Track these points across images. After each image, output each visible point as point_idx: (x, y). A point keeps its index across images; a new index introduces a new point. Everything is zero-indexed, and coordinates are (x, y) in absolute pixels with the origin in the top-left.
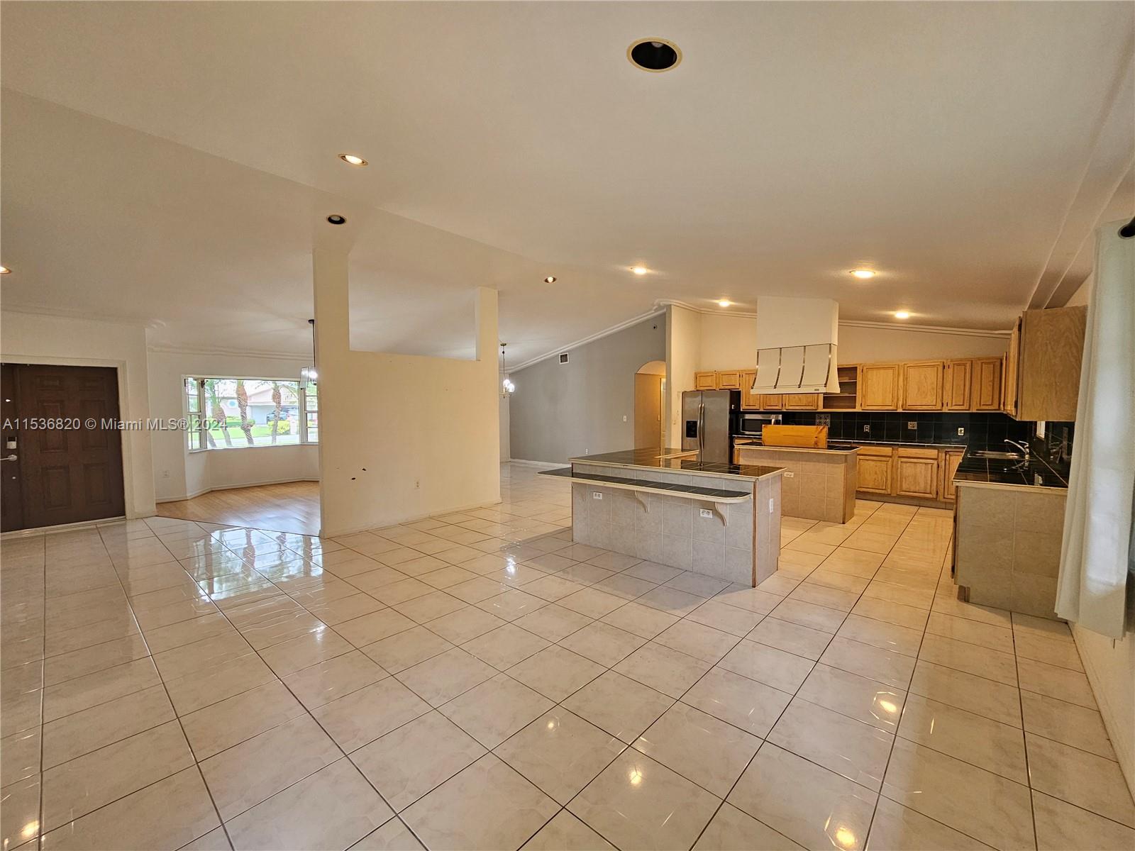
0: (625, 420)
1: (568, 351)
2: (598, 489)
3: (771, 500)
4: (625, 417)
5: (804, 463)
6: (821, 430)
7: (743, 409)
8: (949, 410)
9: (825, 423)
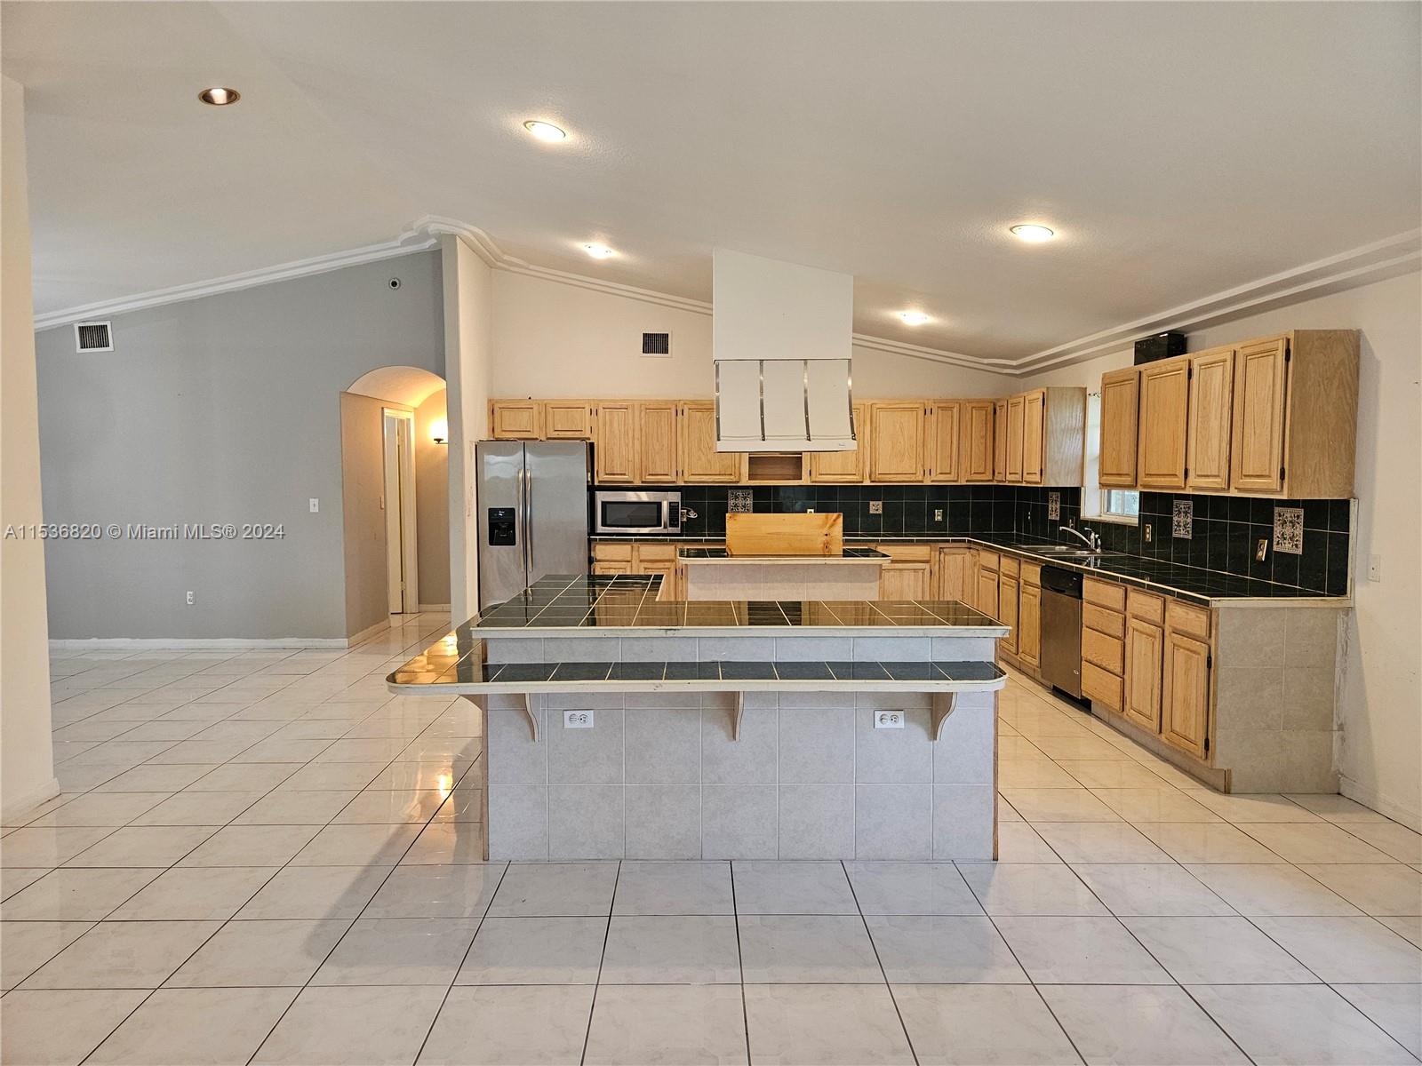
0: (314, 509)
1: (112, 318)
4: (314, 502)
5: (810, 584)
6: (835, 521)
7: (599, 482)
8: (932, 481)
9: (744, 506)
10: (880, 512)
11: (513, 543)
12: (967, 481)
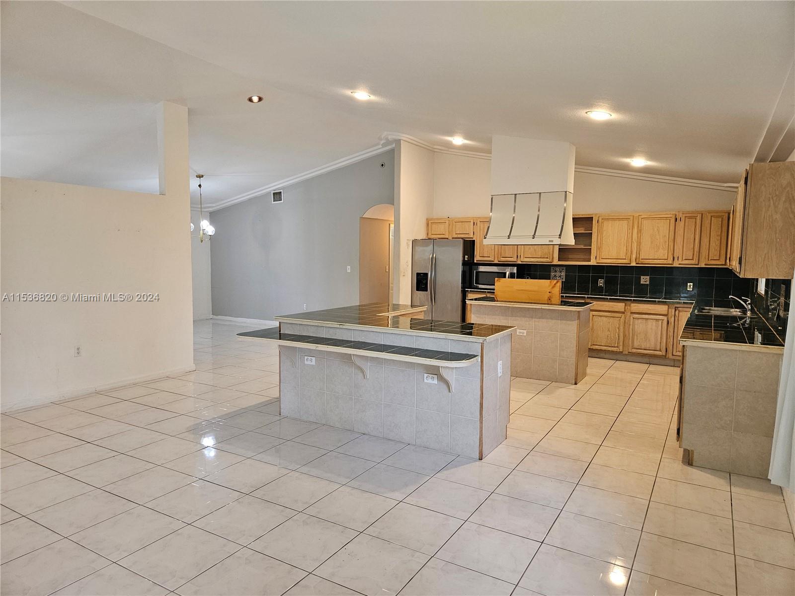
0: (349, 271)
1: (283, 188)
2: (310, 353)
3: (500, 363)
4: (349, 267)
5: (536, 320)
6: (555, 284)
7: (477, 261)
8: (680, 264)
9: (560, 277)
10: (648, 283)
11: (427, 291)
12: (705, 265)
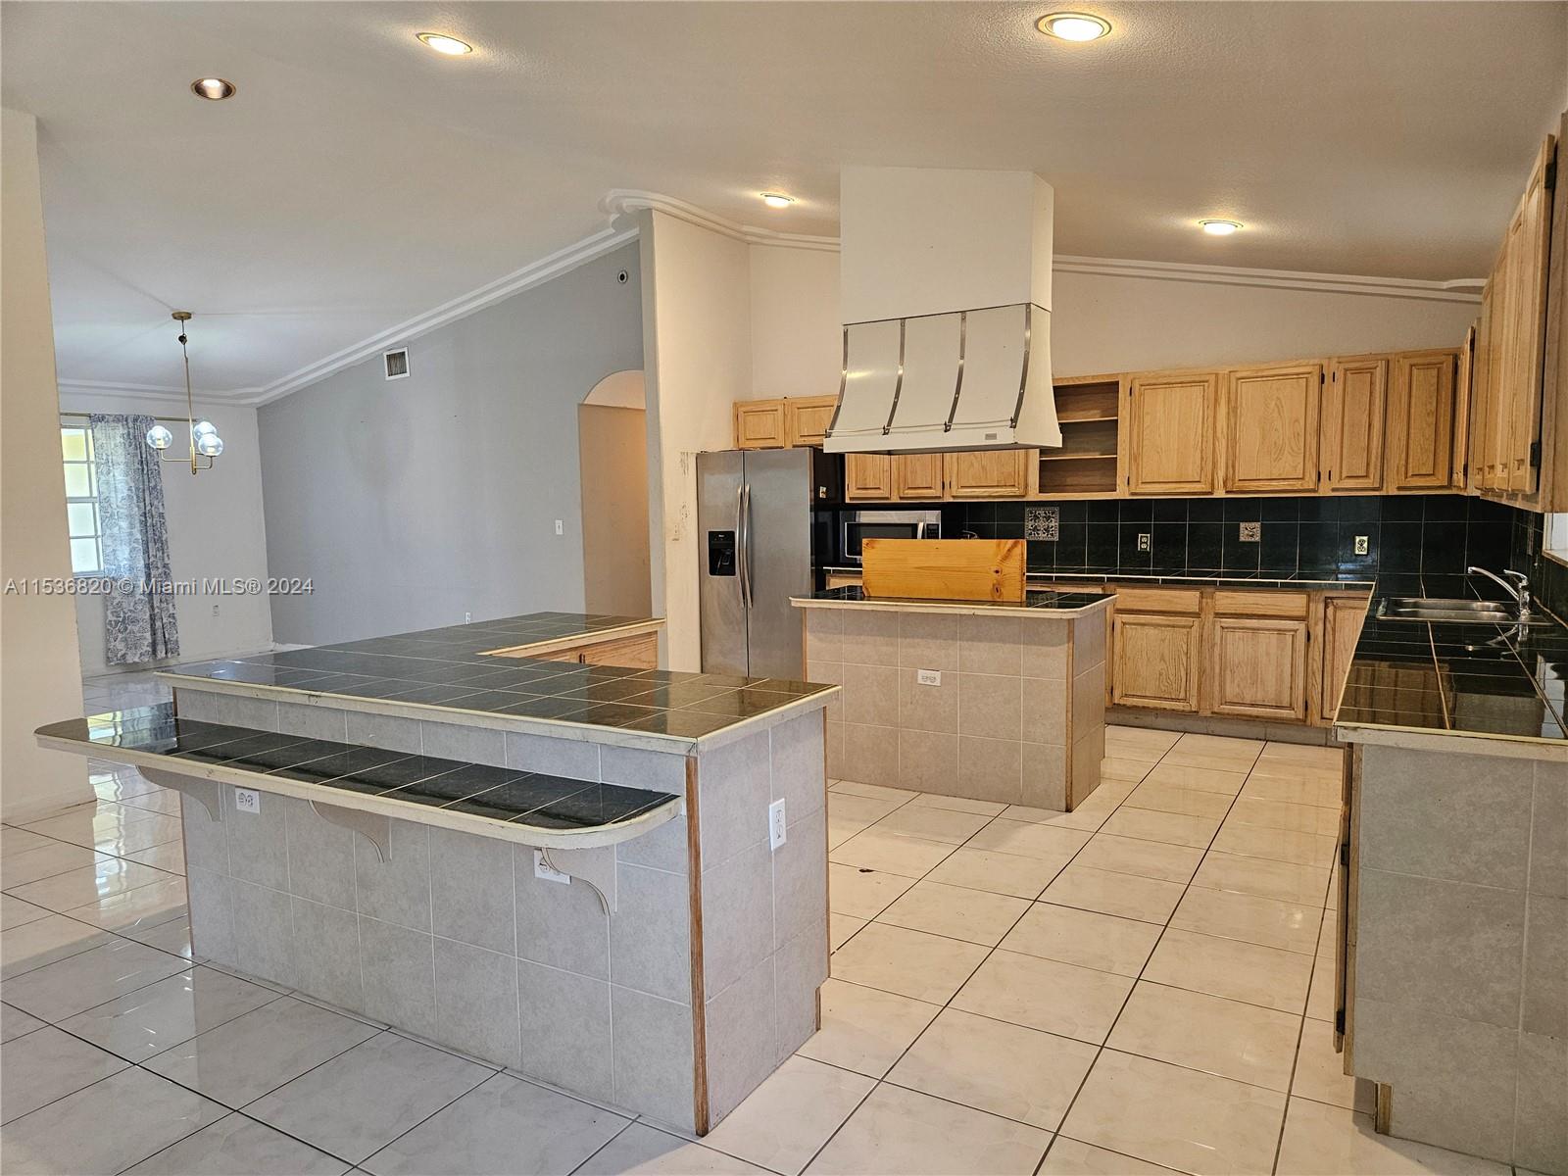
1: (408, 343)
3: (776, 807)
4: (559, 523)
5: (965, 644)
6: (1009, 550)
7: (851, 499)
8: (1334, 490)
9: (1047, 530)
10: (1257, 539)
11: (734, 574)
12: (1399, 488)
